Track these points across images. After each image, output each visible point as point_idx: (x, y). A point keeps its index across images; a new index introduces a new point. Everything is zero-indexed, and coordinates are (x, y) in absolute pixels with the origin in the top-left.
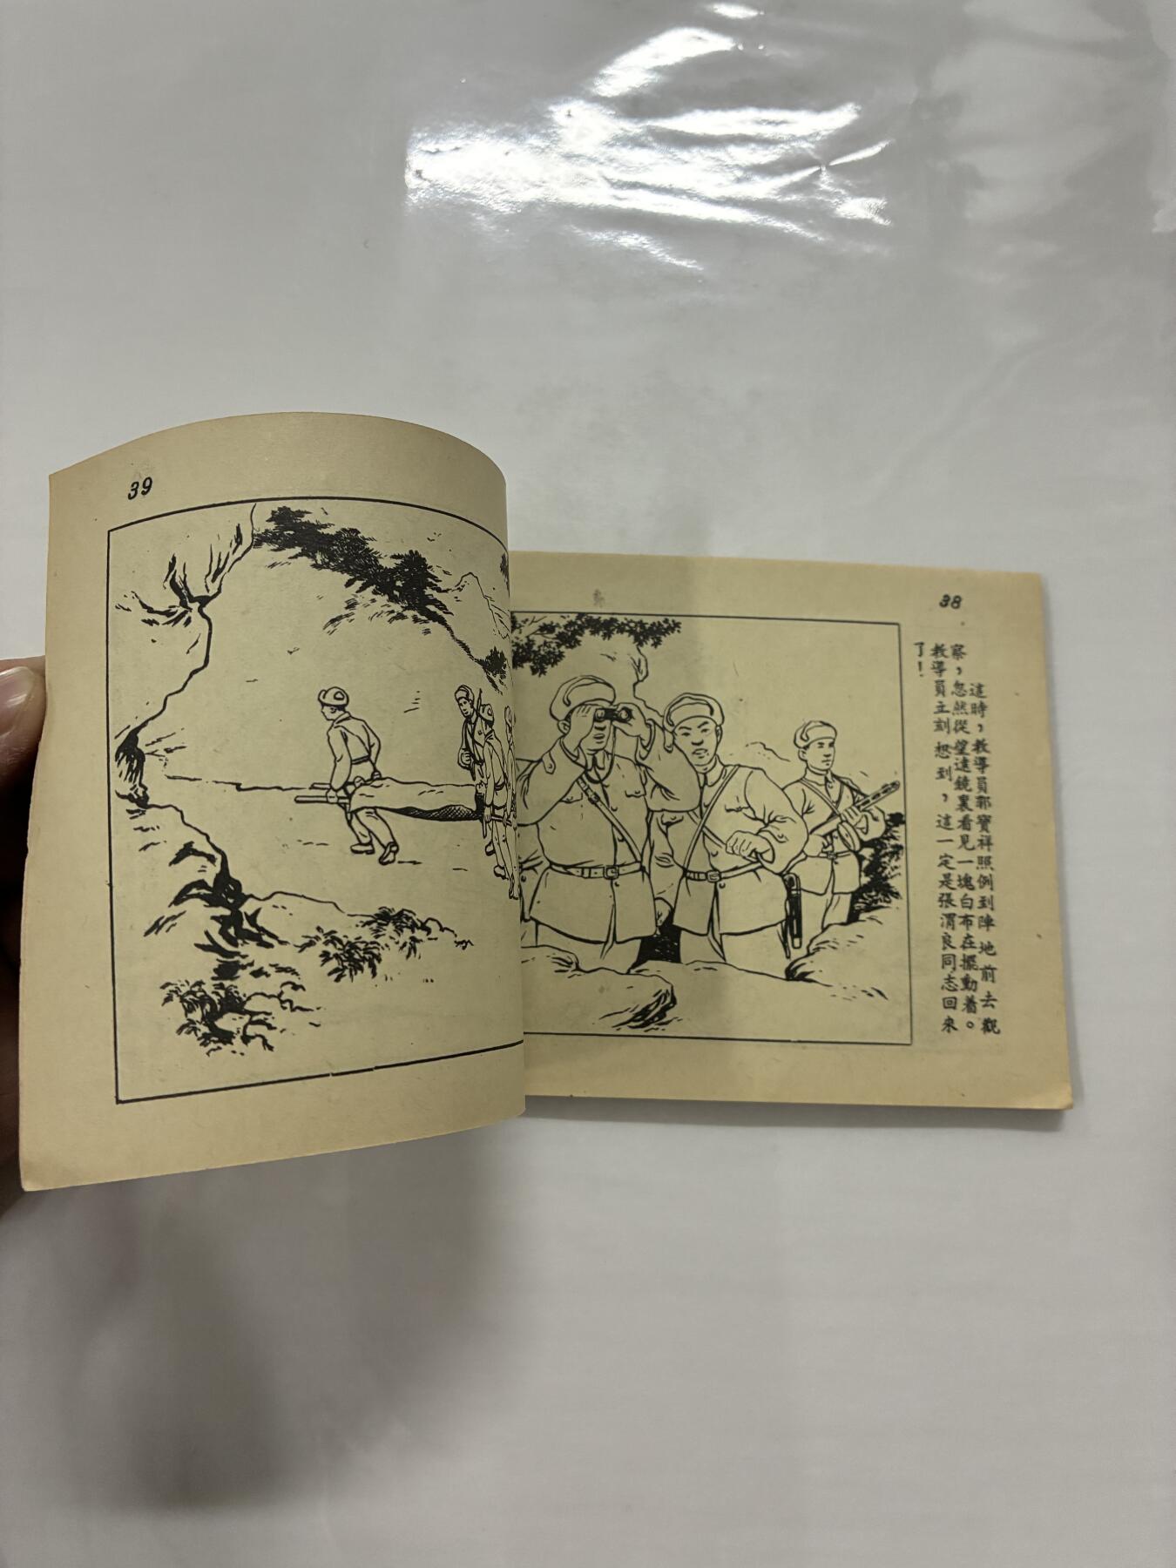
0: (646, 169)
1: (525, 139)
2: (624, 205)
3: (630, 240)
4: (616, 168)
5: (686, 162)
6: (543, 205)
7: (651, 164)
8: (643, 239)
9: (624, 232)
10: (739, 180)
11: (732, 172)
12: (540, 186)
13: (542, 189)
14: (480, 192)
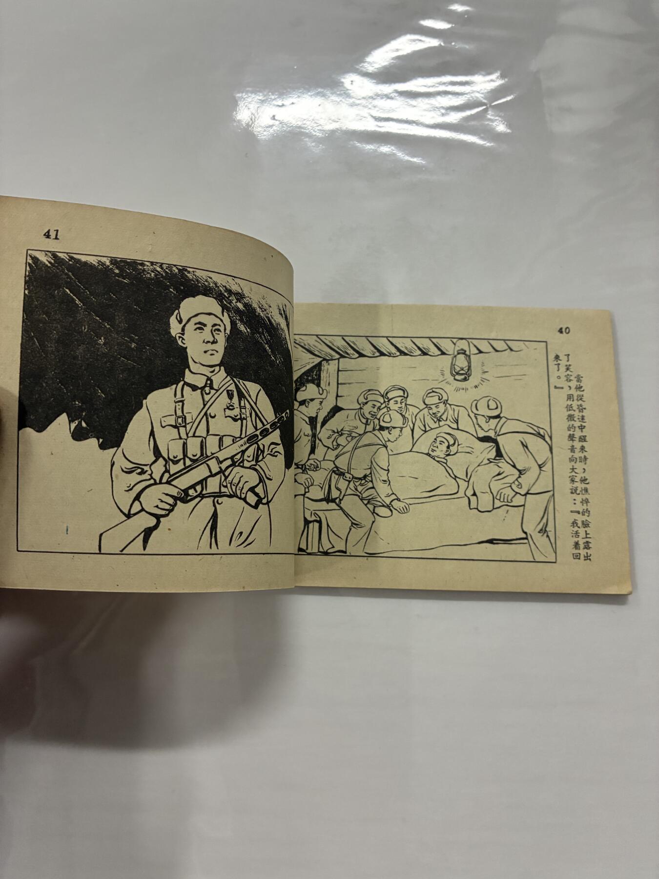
0: (393, 110)
1: (329, 97)
2: (382, 130)
3: (385, 149)
4: (378, 111)
5: (415, 106)
6: (339, 132)
7: (396, 108)
8: (393, 148)
9: (383, 145)
10: (443, 115)
11: (439, 111)
12: (337, 122)
13: (338, 123)
14: (306, 126)
